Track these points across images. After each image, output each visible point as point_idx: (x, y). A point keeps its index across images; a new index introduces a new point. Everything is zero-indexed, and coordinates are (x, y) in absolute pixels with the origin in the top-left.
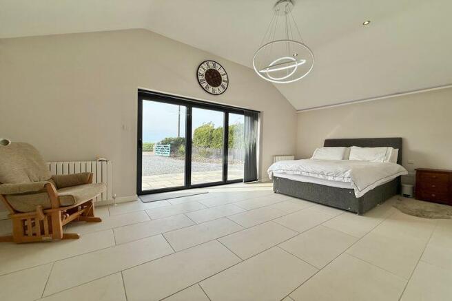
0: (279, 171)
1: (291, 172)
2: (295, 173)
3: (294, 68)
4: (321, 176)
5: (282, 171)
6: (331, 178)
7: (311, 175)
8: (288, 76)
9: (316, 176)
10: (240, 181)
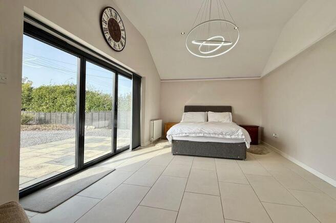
0: (181, 135)
1: (194, 135)
2: (198, 135)
3: (218, 46)
4: (221, 136)
5: (184, 135)
6: (228, 137)
7: (212, 135)
8: (208, 53)
9: (217, 136)
10: (127, 149)
